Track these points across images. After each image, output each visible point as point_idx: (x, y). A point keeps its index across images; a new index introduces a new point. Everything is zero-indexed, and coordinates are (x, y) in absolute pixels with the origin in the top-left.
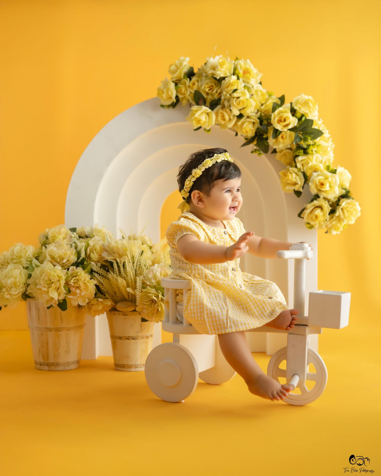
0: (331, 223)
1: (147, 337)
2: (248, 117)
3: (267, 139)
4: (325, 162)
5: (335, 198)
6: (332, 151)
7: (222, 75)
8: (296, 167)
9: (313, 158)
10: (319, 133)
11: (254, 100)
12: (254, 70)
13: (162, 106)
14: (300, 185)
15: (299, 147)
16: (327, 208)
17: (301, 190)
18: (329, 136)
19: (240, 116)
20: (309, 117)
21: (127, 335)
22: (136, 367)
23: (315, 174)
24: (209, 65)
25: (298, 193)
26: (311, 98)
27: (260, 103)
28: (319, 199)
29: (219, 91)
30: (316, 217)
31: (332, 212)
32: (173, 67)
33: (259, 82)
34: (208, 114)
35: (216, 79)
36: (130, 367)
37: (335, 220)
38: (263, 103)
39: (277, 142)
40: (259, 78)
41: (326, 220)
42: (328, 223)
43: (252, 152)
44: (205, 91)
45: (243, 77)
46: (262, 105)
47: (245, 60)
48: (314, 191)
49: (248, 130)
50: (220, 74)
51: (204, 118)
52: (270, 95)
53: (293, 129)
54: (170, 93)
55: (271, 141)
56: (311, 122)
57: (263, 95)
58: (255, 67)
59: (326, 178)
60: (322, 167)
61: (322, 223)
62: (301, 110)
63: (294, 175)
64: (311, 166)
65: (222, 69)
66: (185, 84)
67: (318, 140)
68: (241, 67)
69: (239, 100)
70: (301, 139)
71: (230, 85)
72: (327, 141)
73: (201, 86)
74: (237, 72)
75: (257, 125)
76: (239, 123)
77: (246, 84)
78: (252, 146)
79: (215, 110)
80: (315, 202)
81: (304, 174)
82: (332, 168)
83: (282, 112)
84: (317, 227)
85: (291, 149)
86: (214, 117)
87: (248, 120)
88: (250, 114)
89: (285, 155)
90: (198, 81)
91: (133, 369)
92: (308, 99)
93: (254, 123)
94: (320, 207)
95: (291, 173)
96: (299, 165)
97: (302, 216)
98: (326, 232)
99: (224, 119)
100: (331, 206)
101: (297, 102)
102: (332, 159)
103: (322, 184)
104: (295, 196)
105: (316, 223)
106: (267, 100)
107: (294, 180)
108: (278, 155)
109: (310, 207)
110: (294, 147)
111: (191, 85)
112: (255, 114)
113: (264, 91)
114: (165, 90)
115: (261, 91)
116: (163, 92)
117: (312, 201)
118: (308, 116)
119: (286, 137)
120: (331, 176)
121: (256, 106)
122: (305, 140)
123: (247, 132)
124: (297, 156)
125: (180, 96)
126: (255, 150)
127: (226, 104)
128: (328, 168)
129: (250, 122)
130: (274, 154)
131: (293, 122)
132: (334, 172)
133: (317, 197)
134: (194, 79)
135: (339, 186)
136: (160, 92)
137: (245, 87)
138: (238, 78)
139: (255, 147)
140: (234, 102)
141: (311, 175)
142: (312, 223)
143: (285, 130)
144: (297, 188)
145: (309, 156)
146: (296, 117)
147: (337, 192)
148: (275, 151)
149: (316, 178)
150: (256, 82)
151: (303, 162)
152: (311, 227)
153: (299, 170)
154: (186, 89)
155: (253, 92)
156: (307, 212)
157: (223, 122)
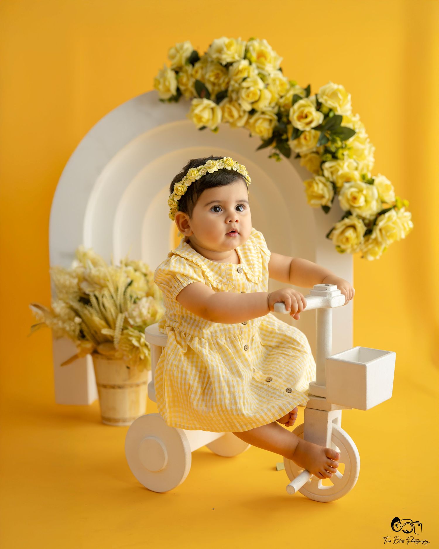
0: (366, 246)
1: (138, 385)
2: (263, 113)
3: (287, 140)
4: (362, 169)
5: (371, 215)
6: (372, 155)
7: (229, 60)
8: (323, 175)
9: (344, 163)
10: (350, 133)
11: (270, 91)
12: (271, 53)
13: (162, 100)
14: (329, 200)
15: (327, 151)
16: (361, 228)
17: (329, 204)
18: (366, 136)
19: (252, 112)
20: (339, 112)
21: (112, 383)
22: (124, 421)
23: (347, 185)
24: (214, 47)
25: (326, 209)
26: (341, 87)
27: (279, 94)
28: (351, 217)
29: (226, 80)
30: (347, 239)
31: (369, 232)
32: (173, 51)
33: (278, 67)
34: (213, 109)
35: (221, 64)
36: (116, 421)
37: (372, 243)
38: (282, 94)
39: (300, 145)
40: (278, 64)
41: (360, 243)
42: (363, 247)
43: (270, 157)
44: (209, 81)
45: (257, 62)
46: (281, 97)
47: (261, 40)
48: (345, 206)
49: (262, 129)
50: (226, 58)
51: (206, 115)
52: (292, 85)
53: (318, 128)
54: (167, 83)
55: (292, 143)
56: (339, 118)
57: (282, 85)
58: (274, 49)
59: (361, 191)
60: (357, 175)
61: (355, 247)
62: (329, 103)
63: (321, 185)
64: (342, 174)
65: (229, 52)
66: (186, 72)
67: (351, 141)
68: (254, 49)
69: (249, 91)
70: (328, 140)
71: (239, 72)
72: (363, 142)
73: (206, 74)
74: (248, 55)
75: (275, 123)
76: (252, 121)
77: (261, 71)
78: (270, 150)
79: (221, 104)
80: (347, 221)
81: (334, 184)
82: (369, 176)
83: (304, 106)
84: (349, 251)
85: (317, 153)
86: (219, 113)
87: (263, 116)
88: (265, 109)
89: (310, 160)
90: (202, 68)
91: (121, 424)
92: (338, 90)
93: (271, 121)
94: (354, 227)
95: (317, 184)
96: (327, 173)
97: (330, 237)
98: (362, 257)
99: (232, 116)
100: (366, 225)
101: (323, 93)
102: (371, 165)
103: (355, 199)
104: (322, 212)
105: (347, 247)
106: (288, 91)
107: (320, 192)
108: (302, 161)
109: (340, 226)
110: (322, 150)
111: (193, 73)
112: (270, 109)
113: (284, 79)
114: (162, 81)
115: (280, 80)
116: (159, 83)
117: (343, 219)
118: (337, 111)
119: (310, 138)
120: (367, 188)
121: (272, 99)
122: (334, 141)
123: (261, 132)
124: (323, 162)
125: (182, 88)
126: (275, 154)
127: (234, 96)
128: (363, 177)
129: (265, 119)
130: (298, 160)
131: (318, 118)
132: (371, 182)
133: (349, 214)
134: (198, 65)
135: (377, 201)
136: (157, 82)
137: (259, 74)
138: (250, 63)
139: (274, 151)
140: (243, 94)
141: (342, 186)
142: (343, 247)
143: (308, 129)
144: (324, 202)
145: (340, 162)
146: (321, 112)
147: (374, 207)
148: (298, 156)
149: (348, 190)
150: (274, 67)
151: (332, 169)
152: (342, 251)
153: (327, 179)
154: (188, 79)
155: (270, 81)
156: (336, 233)
157: (231, 120)
